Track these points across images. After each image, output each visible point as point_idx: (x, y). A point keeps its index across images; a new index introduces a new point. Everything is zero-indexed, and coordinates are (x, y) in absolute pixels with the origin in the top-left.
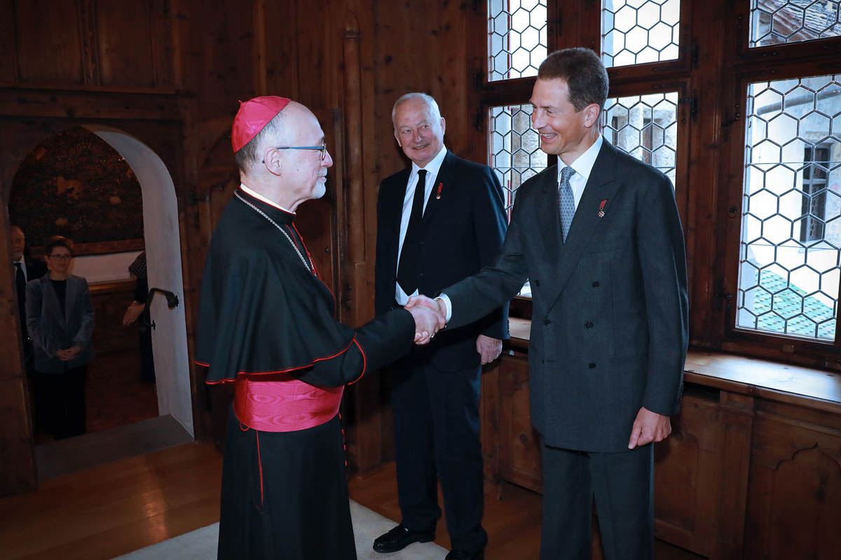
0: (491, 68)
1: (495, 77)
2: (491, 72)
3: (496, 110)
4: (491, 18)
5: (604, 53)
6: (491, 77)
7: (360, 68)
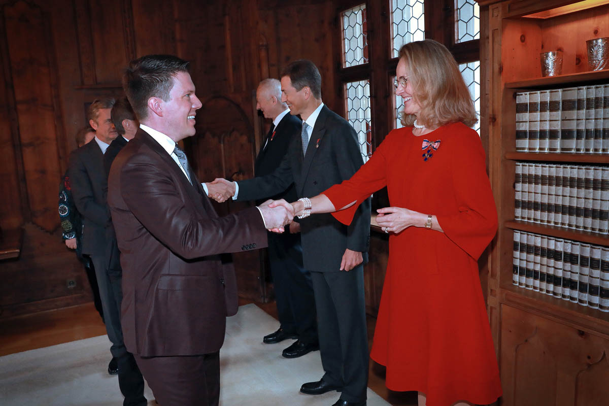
0: (345, 59)
1: (348, 65)
2: (345, 62)
3: (349, 85)
4: (344, 29)
5: (394, 49)
6: (345, 65)
7: (269, 65)
